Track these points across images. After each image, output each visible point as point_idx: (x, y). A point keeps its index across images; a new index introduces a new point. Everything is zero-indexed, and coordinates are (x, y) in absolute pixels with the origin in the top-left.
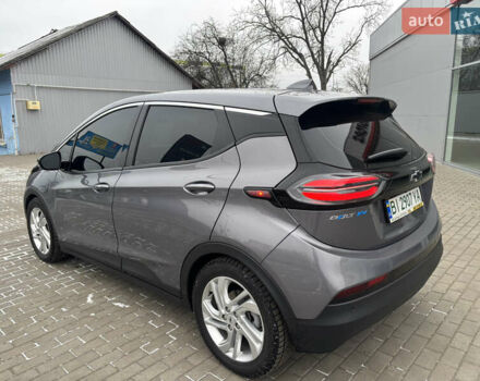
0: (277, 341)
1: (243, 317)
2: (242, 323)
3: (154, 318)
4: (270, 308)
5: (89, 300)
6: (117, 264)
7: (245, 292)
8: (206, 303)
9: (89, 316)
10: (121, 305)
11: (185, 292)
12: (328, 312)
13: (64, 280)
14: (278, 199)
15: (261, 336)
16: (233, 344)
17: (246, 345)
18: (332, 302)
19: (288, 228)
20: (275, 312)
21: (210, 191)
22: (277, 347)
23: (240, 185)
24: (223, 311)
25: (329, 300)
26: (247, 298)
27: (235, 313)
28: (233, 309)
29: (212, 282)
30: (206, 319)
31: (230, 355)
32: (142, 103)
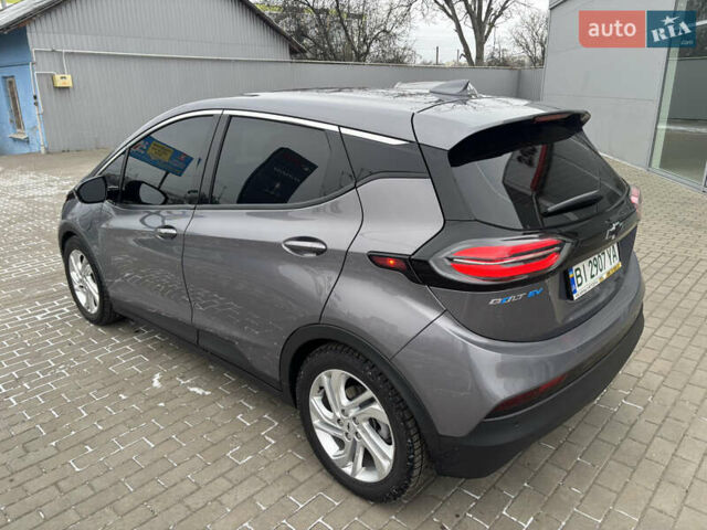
0: (412, 461)
1: (365, 425)
2: (364, 431)
3: (244, 410)
4: (404, 421)
5: (156, 383)
6: (193, 338)
7: (369, 394)
8: (315, 401)
9: (157, 407)
10: (200, 391)
11: (286, 384)
12: (482, 428)
13: (121, 352)
14: (416, 272)
15: (390, 451)
16: (353, 457)
17: (369, 461)
18: (489, 416)
19: (431, 314)
20: (410, 424)
21: (319, 252)
22: (412, 468)
23: (364, 245)
24: (339, 415)
25: (486, 411)
26: (371, 401)
27: (354, 418)
28: (353, 413)
29: (323, 376)
30: (316, 422)
31: (348, 470)
32: (220, 112)
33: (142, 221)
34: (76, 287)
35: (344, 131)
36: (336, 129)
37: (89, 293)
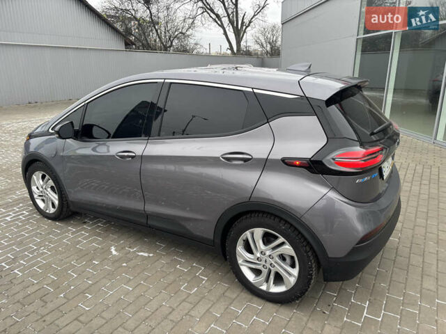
0: (311, 275)
1: (277, 258)
2: (276, 263)
3: (180, 263)
4: (306, 252)
5: (114, 253)
6: (143, 221)
7: (281, 239)
8: (241, 250)
9: (122, 266)
10: (146, 255)
11: (218, 241)
12: (354, 250)
13: (79, 236)
14: (314, 167)
15: (295, 272)
16: (267, 280)
17: (279, 279)
18: (357, 244)
19: (324, 190)
20: (310, 254)
21: (245, 160)
22: (311, 279)
23: (278, 154)
24: (258, 255)
25: (357, 241)
26: (283, 244)
27: (270, 256)
28: (268, 253)
29: (248, 234)
30: (240, 261)
31: (264, 287)
32: (163, 81)
33: (94, 149)
34: (35, 196)
35: (255, 91)
36: (251, 90)
37: (49, 199)
